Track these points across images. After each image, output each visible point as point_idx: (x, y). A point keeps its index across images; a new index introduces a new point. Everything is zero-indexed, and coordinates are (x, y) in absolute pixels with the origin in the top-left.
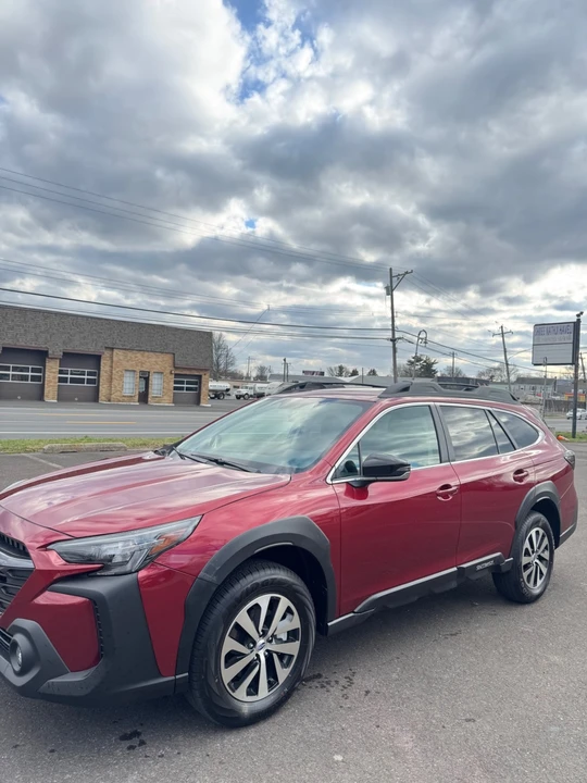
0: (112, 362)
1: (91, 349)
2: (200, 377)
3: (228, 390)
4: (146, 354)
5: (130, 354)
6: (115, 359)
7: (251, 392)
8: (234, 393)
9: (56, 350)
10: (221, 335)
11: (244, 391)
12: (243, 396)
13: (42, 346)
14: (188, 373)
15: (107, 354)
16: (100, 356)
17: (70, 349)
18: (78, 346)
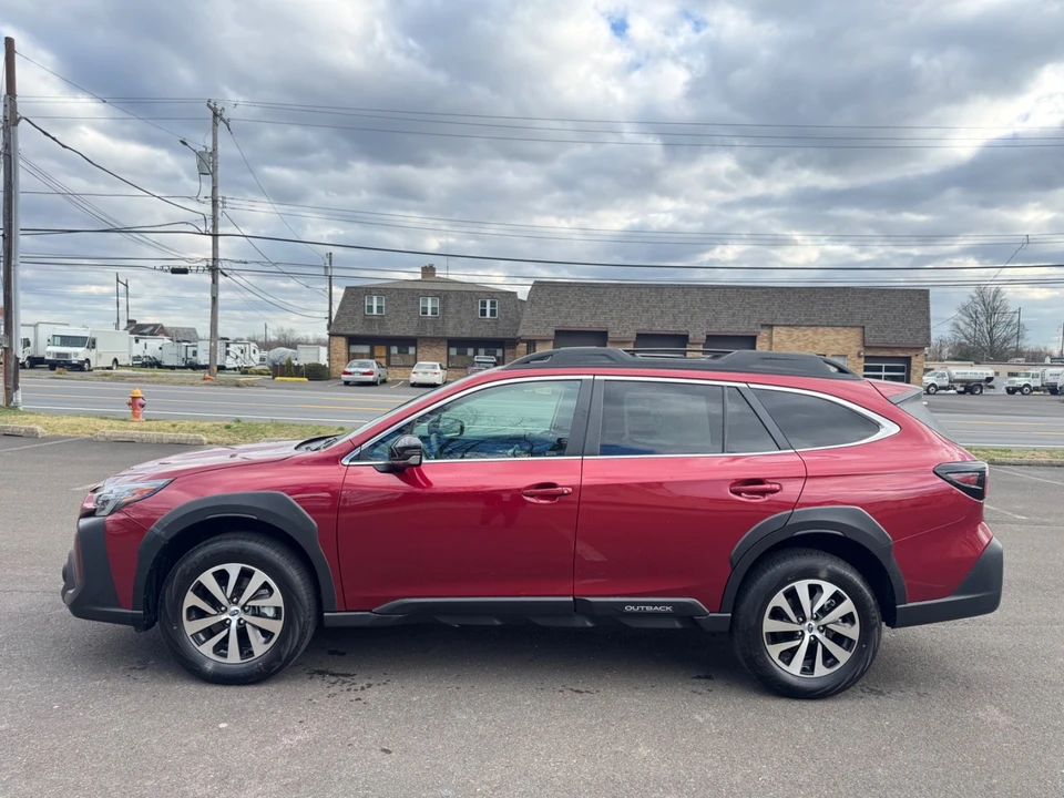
0: (771, 344)
1: (742, 328)
2: (908, 360)
3: (989, 379)
4: (821, 330)
5: (796, 332)
6: (775, 339)
7: (1036, 383)
8: (1003, 383)
9: (698, 333)
10: (998, 291)
11: (1020, 381)
12: (1020, 389)
13: (682, 330)
14: (888, 354)
15: (764, 333)
16: (755, 337)
17: (715, 330)
18: (725, 327)
